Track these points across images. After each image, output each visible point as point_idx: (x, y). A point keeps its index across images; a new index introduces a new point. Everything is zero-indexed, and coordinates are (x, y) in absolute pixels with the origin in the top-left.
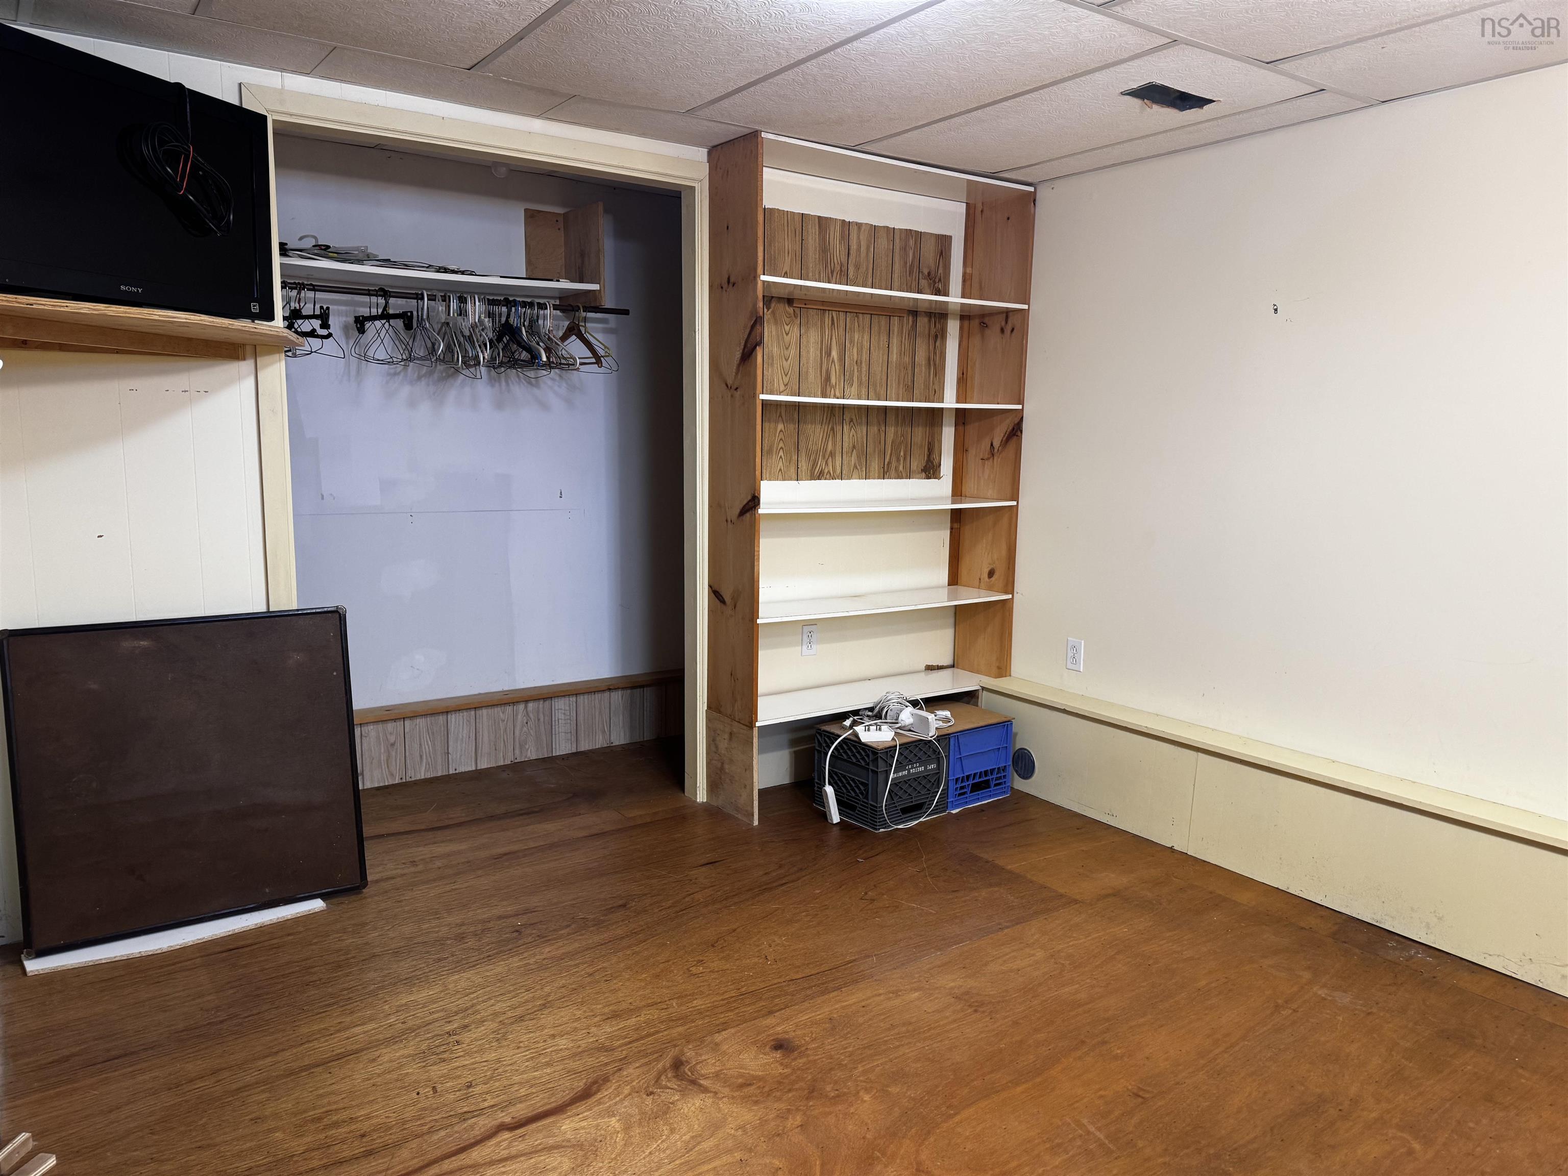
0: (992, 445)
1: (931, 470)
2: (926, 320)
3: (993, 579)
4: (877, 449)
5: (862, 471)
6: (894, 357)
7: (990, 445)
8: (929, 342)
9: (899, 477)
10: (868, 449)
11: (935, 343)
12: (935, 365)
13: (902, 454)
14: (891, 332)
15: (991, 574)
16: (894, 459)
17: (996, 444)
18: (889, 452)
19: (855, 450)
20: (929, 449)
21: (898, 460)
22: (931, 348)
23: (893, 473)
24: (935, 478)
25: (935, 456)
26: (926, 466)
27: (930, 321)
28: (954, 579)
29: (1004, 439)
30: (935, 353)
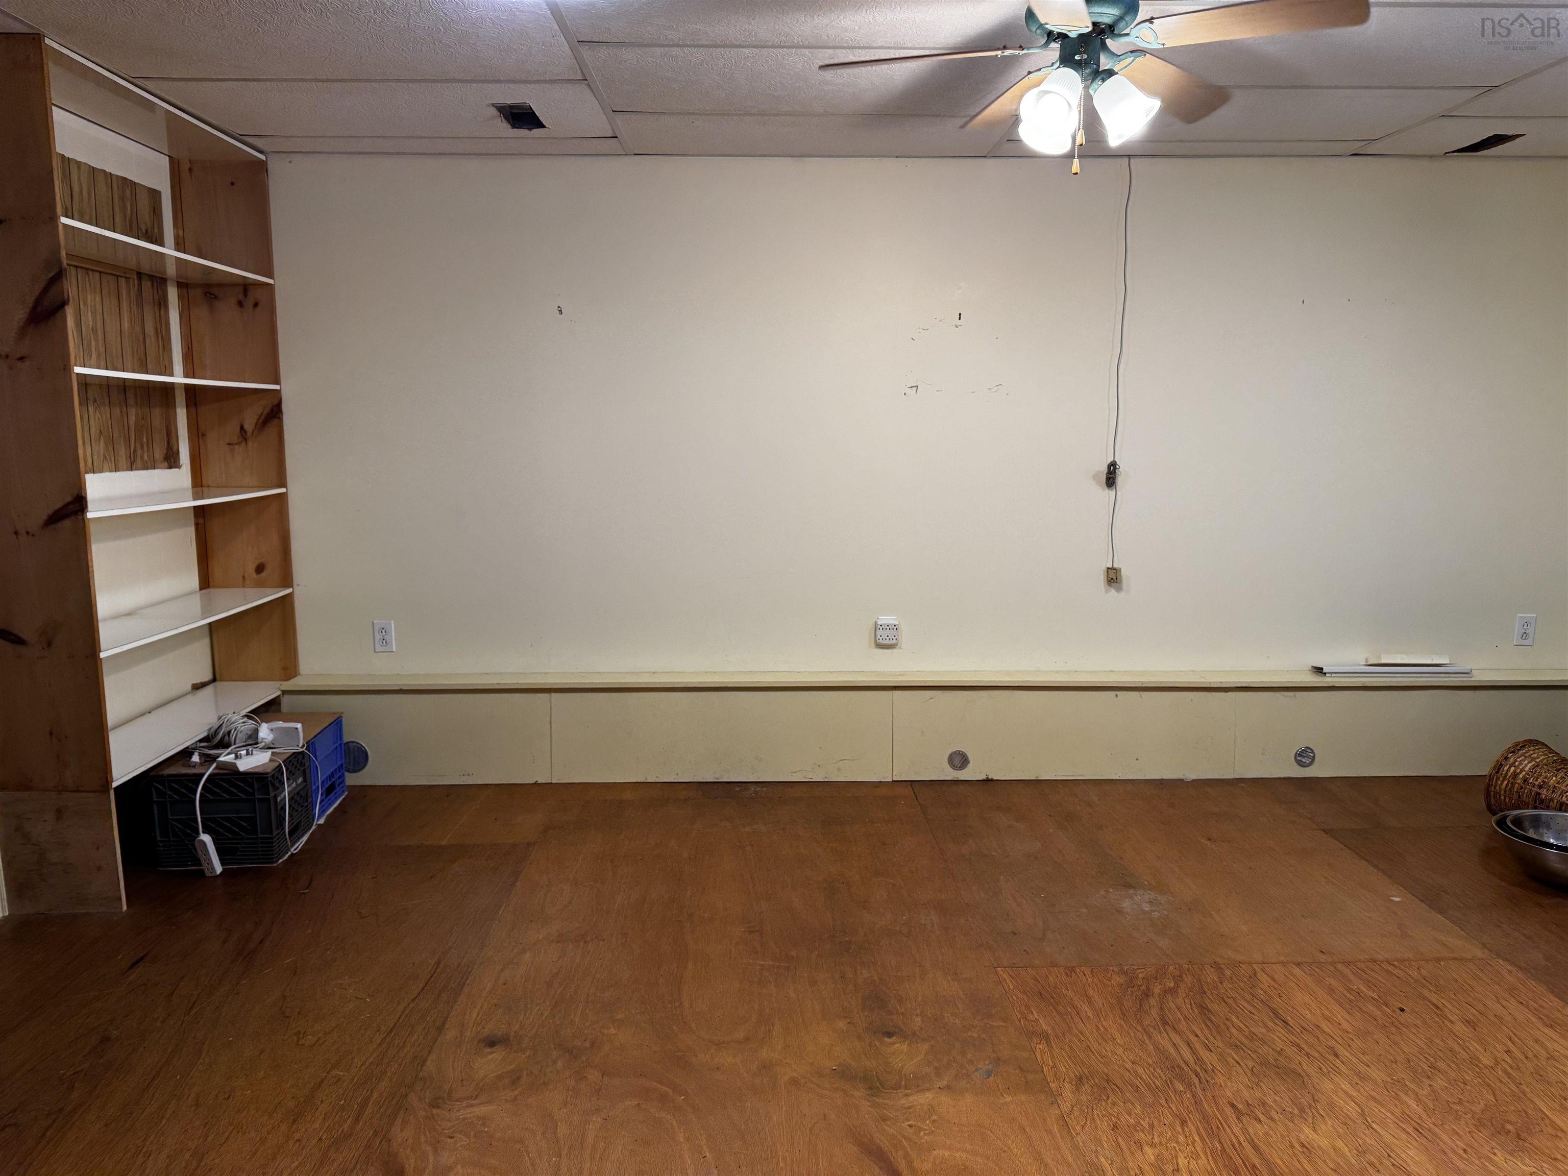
0: (242, 428)
1: (171, 460)
2: (149, 283)
3: (264, 574)
4: (122, 434)
5: (111, 462)
6: (126, 325)
7: (239, 428)
8: (154, 311)
9: (146, 468)
10: (114, 435)
11: (160, 310)
12: (162, 338)
13: (145, 440)
14: (120, 296)
15: (260, 569)
16: (138, 446)
17: (249, 427)
18: (133, 437)
19: (102, 437)
20: (167, 435)
21: (142, 447)
22: (157, 315)
23: (139, 461)
24: (176, 467)
25: (173, 441)
26: (166, 454)
27: (152, 285)
28: (205, 583)
29: (261, 421)
30: (161, 323)
